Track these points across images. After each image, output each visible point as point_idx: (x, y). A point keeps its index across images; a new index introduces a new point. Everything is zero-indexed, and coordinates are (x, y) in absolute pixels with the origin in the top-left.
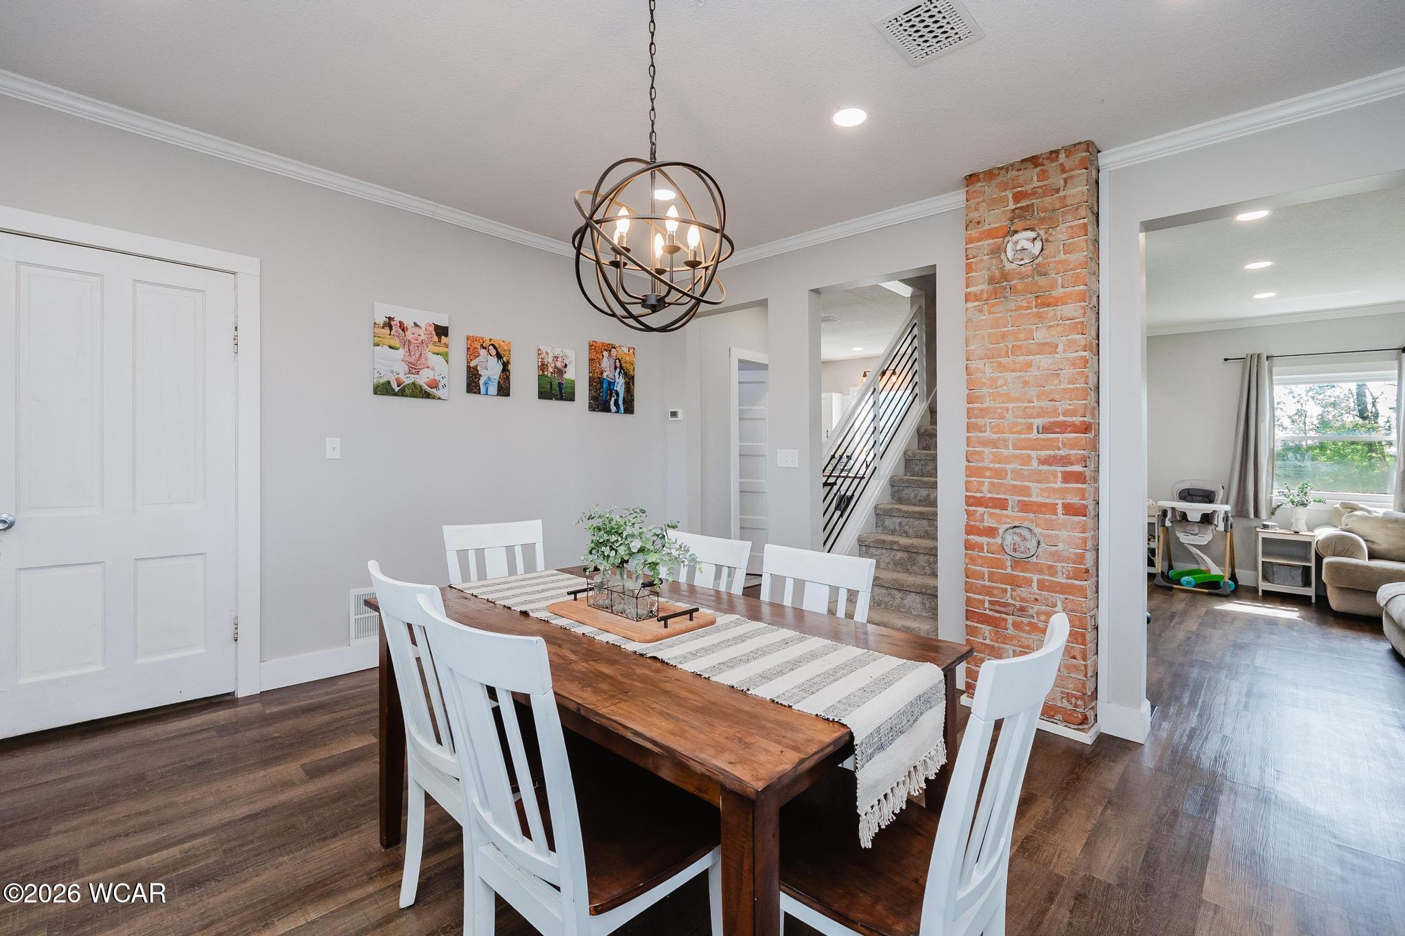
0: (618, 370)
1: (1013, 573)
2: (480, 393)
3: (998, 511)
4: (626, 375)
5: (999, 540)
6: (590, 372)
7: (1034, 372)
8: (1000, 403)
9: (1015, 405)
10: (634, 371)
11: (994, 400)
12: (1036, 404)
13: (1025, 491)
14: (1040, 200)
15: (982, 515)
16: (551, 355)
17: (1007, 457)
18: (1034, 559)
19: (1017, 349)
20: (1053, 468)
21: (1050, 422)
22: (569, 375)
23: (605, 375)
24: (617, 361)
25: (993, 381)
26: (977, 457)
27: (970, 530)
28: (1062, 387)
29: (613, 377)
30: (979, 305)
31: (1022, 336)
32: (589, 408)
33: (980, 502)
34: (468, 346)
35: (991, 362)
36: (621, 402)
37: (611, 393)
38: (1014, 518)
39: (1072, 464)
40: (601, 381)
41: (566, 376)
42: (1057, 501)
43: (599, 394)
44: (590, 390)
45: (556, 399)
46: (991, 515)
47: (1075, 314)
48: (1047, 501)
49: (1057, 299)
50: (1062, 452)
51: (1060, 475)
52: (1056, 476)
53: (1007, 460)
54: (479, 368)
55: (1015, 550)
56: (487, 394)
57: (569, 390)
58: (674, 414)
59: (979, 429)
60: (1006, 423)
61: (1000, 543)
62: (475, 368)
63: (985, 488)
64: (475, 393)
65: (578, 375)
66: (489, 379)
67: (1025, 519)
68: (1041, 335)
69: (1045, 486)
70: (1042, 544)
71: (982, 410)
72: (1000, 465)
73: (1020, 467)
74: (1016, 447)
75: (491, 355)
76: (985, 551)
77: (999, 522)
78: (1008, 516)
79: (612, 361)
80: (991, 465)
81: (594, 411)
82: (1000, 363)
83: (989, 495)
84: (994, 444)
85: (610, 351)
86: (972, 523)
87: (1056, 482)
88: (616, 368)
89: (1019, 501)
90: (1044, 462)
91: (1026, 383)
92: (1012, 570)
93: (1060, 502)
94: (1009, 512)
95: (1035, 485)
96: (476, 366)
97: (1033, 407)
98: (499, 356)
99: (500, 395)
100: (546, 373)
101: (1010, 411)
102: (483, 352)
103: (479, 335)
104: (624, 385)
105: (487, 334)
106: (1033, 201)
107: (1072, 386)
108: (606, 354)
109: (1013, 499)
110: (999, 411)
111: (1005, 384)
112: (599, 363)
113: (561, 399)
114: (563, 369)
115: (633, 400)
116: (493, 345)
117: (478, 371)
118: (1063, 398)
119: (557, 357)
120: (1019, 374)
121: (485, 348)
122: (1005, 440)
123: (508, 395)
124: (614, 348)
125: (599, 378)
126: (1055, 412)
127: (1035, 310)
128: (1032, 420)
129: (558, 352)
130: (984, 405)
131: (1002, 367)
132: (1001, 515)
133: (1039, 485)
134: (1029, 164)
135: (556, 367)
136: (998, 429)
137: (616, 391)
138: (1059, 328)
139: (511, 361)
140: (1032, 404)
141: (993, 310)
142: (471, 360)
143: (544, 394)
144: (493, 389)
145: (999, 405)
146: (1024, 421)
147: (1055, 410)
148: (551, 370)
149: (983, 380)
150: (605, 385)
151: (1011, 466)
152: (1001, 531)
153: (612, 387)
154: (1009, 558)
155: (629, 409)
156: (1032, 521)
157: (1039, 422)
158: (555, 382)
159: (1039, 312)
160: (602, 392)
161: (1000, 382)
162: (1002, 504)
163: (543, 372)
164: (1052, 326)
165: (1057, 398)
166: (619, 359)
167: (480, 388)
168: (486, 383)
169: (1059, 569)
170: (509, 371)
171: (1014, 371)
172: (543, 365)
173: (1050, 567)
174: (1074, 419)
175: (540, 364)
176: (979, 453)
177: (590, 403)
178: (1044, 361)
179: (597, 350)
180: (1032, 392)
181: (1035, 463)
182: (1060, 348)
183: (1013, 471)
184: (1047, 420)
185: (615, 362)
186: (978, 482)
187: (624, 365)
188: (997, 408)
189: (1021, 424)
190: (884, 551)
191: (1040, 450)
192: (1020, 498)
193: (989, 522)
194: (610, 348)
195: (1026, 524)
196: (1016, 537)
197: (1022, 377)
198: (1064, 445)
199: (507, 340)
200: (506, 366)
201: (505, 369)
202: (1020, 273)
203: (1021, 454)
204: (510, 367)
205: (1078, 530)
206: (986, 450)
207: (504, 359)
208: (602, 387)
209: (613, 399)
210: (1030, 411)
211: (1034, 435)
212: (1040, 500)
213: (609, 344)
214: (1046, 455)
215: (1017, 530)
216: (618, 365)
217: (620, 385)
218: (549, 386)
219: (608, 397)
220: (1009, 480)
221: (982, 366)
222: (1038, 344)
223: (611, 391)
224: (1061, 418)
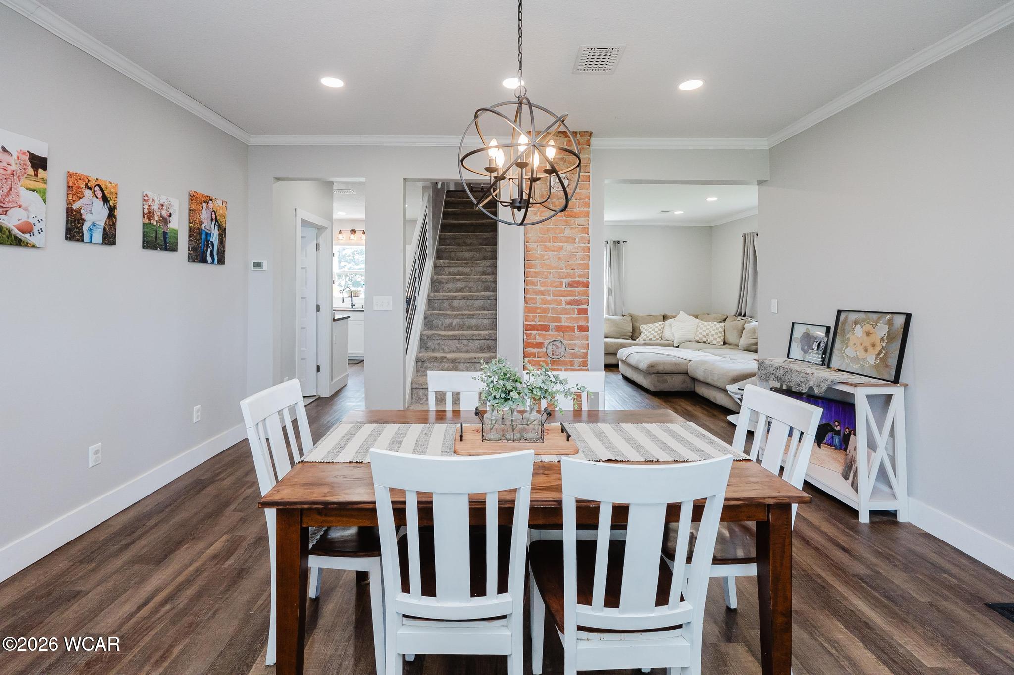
0: (214, 222)
1: (552, 367)
2: (83, 241)
3: (544, 332)
4: (220, 227)
5: (544, 350)
6: (190, 223)
7: (563, 253)
8: (545, 269)
9: (554, 271)
10: (225, 223)
11: (542, 267)
12: (564, 270)
13: (559, 320)
14: (568, 157)
15: (535, 335)
16: (157, 202)
17: (549, 301)
18: (563, 358)
19: (554, 239)
20: (573, 306)
21: (572, 281)
22: (173, 224)
23: (203, 226)
24: (213, 213)
25: (542, 256)
26: (533, 301)
27: (527, 345)
28: (578, 262)
29: (210, 229)
30: (534, 210)
31: (558, 232)
32: (189, 258)
33: (534, 328)
34: (71, 184)
35: (541, 245)
36: (215, 253)
37: (208, 245)
38: (553, 336)
39: (582, 304)
40: (200, 232)
41: (171, 225)
42: (575, 325)
43: (198, 245)
44: (190, 240)
45: (161, 249)
46: (540, 335)
47: (584, 223)
48: (570, 325)
49: (575, 213)
50: (577, 298)
51: (576, 310)
52: (574, 311)
53: (549, 302)
54: (82, 211)
55: (553, 354)
56: (91, 242)
57: (173, 241)
58: (258, 265)
59: (533, 284)
60: (549, 281)
61: (545, 351)
62: (79, 211)
63: (537, 320)
64: (78, 240)
65: (179, 225)
66: (94, 224)
67: (558, 336)
68: (567, 232)
69: (569, 316)
70: (567, 349)
71: (535, 273)
72: (545, 306)
73: (556, 306)
74: (554, 295)
75: (97, 198)
76: (536, 356)
77: (545, 339)
78: (549, 335)
79: (210, 213)
80: (540, 306)
81: (194, 261)
82: (545, 246)
83: (539, 323)
84: (542, 293)
85: (208, 203)
86: (529, 341)
87: (574, 314)
88: (212, 219)
89: (555, 326)
90: (569, 303)
91: (559, 259)
92: (552, 366)
93: (576, 325)
94: (550, 333)
95: (564, 316)
96: (80, 209)
97: (563, 273)
98: (105, 199)
99: (106, 244)
100: (152, 221)
101: (551, 275)
102: (88, 193)
103: (86, 173)
104: (218, 237)
105: (94, 173)
106: (564, 156)
107: (582, 262)
108: (204, 205)
109: (552, 325)
110: (545, 274)
111: (549, 258)
112: (199, 214)
113: (166, 249)
114: (168, 218)
115: (225, 251)
116: (99, 186)
117: (81, 215)
118: (578, 269)
119: (162, 205)
120: (556, 253)
121: (90, 189)
122: (548, 291)
123: (114, 243)
124: (211, 200)
125: (198, 229)
126: (574, 276)
127: (564, 218)
128: (562, 280)
129: (163, 199)
130: (536, 270)
131: (547, 249)
132: (545, 335)
133: (566, 316)
134: (562, 135)
135: (161, 216)
136: (544, 284)
137: (212, 242)
138: (577, 229)
139: (118, 206)
140: (562, 271)
141: (542, 214)
142: (74, 201)
143: (149, 243)
144: (98, 237)
145: (545, 271)
146: (559, 280)
147: (574, 274)
148: (157, 218)
149: (536, 255)
150: (203, 237)
151: (552, 306)
152: (546, 345)
153: (209, 238)
154: (550, 359)
155: (221, 261)
156: (562, 337)
157: (566, 281)
158: (161, 232)
159: (567, 219)
160: (201, 243)
161: (546, 257)
162: (546, 328)
163: (149, 220)
164: (572, 228)
165: (575, 268)
166: (214, 211)
167: (83, 235)
168: (90, 230)
169: (575, 362)
170: (115, 217)
171: (553, 251)
172: (149, 212)
173: (571, 361)
174: (583, 280)
175: (146, 211)
176: (533, 299)
177: (189, 254)
178: (569, 247)
179: (197, 201)
180: (563, 264)
181: (564, 304)
182: (577, 240)
183: (553, 308)
184: (571, 280)
185: (212, 214)
186: (533, 316)
187: (218, 217)
188: (544, 272)
189: (557, 282)
190: (435, 364)
191: (567, 296)
192: (556, 324)
193: (539, 339)
194: (208, 200)
195: (559, 339)
196: (554, 347)
197: (557, 255)
198: (579, 294)
199: (114, 182)
200: (112, 210)
201: (112, 215)
202: (557, 196)
203: (557, 299)
204: (117, 212)
205: (585, 340)
206: (538, 297)
207: (111, 203)
208: (201, 238)
209: (209, 250)
210: (561, 274)
211: (564, 288)
212: (567, 324)
213: (208, 196)
214: (570, 300)
215: (555, 343)
216: (214, 218)
217: (215, 235)
218: (154, 235)
219: (206, 248)
220: (550, 314)
221: (536, 247)
222: (566, 237)
223: (208, 243)
224: (577, 279)
